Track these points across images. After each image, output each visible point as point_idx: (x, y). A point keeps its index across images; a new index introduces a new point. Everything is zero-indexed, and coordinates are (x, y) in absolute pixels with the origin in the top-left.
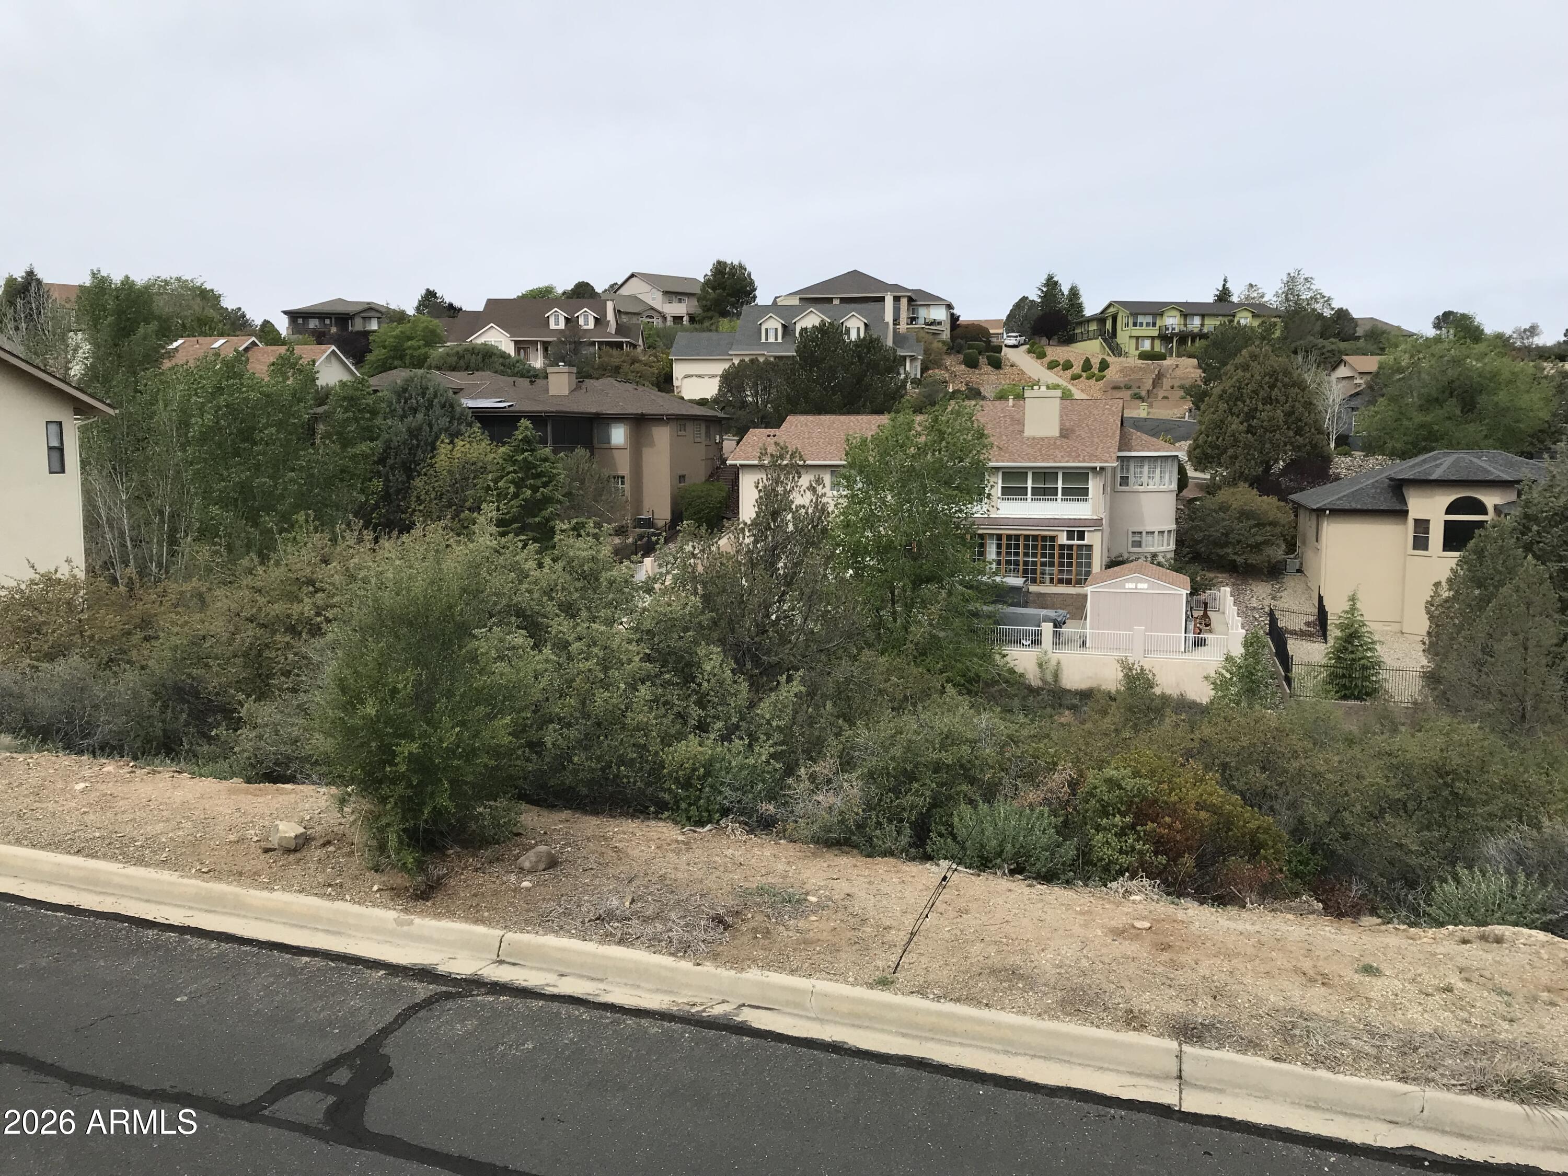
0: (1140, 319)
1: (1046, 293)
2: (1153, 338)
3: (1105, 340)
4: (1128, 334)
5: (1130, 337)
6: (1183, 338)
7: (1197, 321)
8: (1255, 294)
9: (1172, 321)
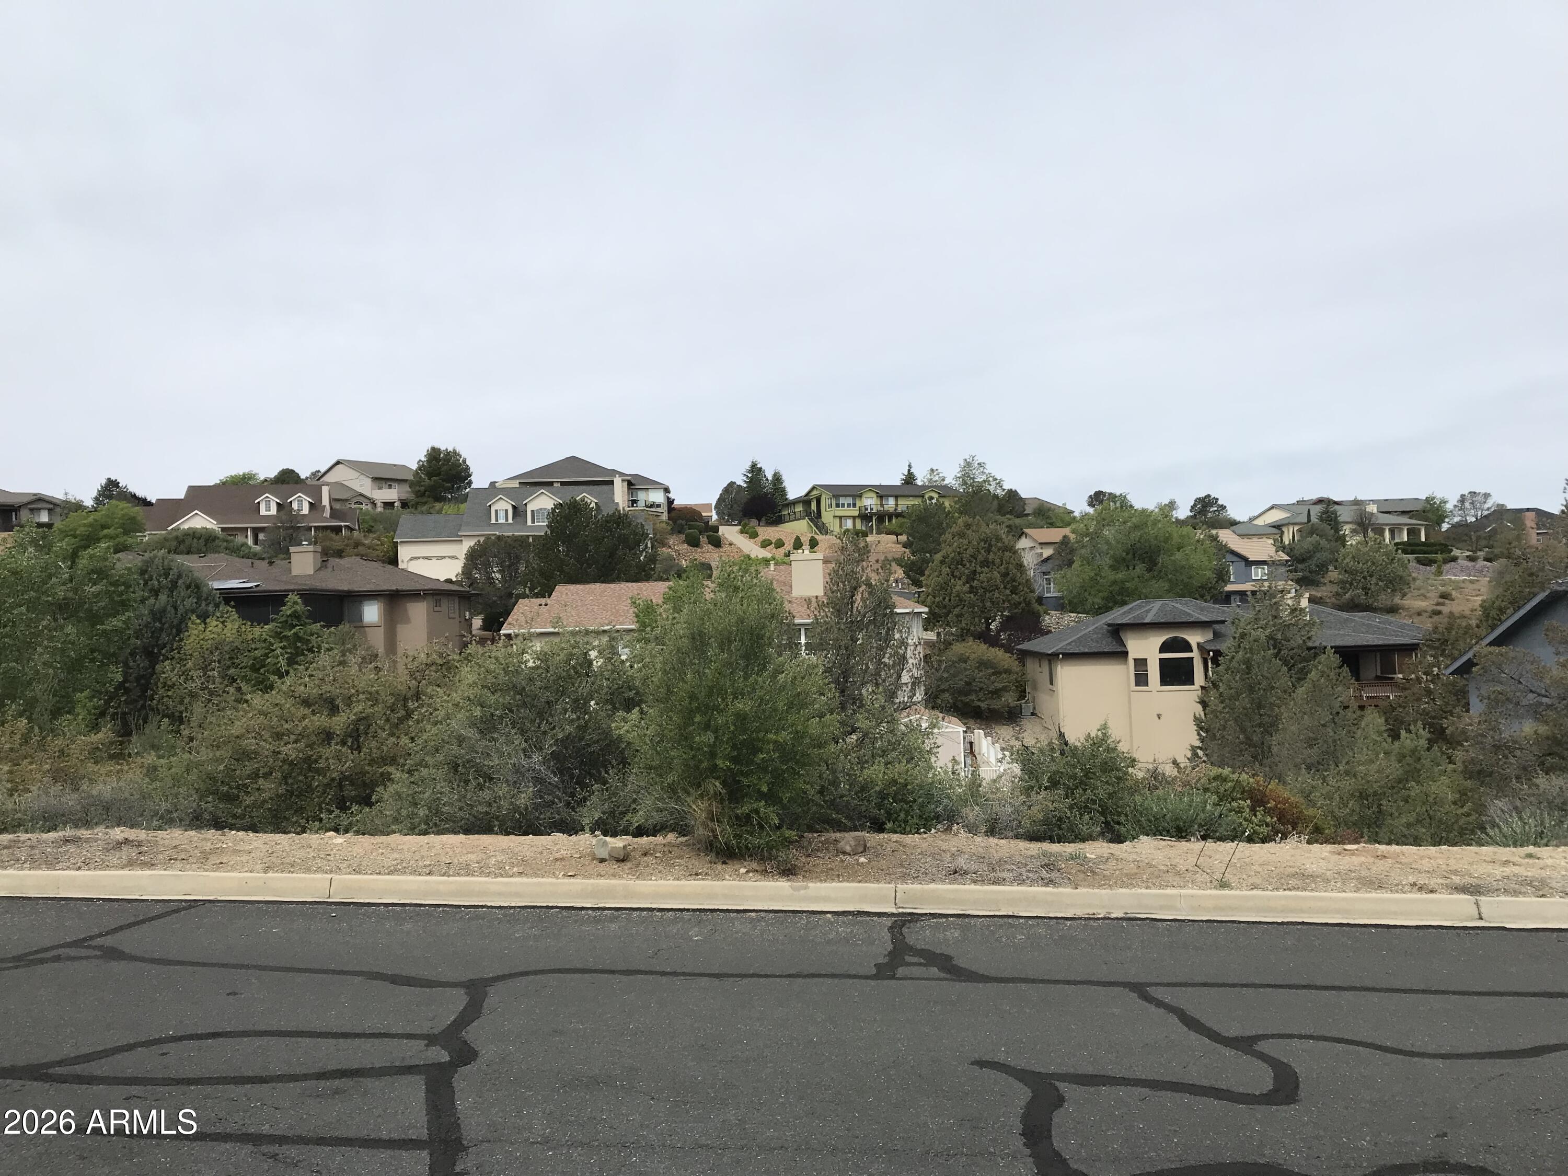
0: (842, 500)
1: (751, 478)
2: (854, 518)
3: (811, 520)
4: (832, 514)
5: (835, 517)
6: (881, 517)
7: (891, 501)
8: (936, 478)
9: (870, 502)
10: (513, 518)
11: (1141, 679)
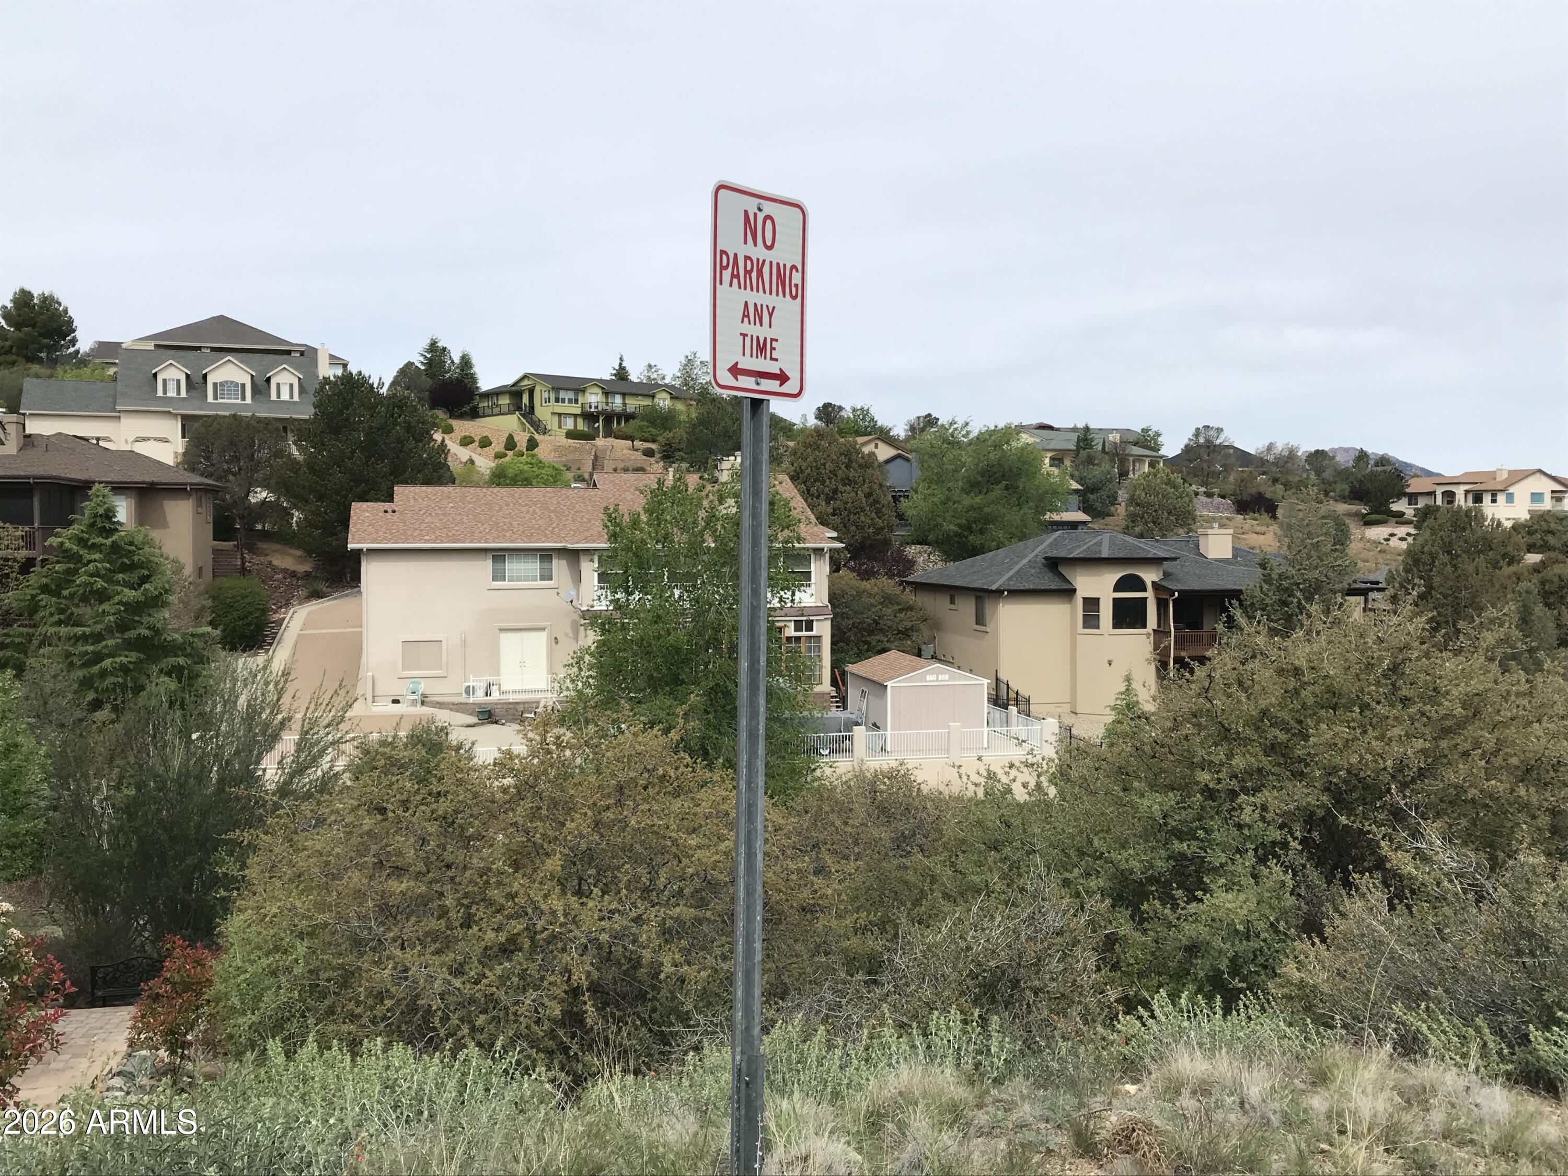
0: (562, 394)
1: (430, 360)
2: (575, 416)
3: (524, 416)
4: (550, 410)
5: (553, 414)
6: (609, 417)
7: (618, 400)
8: (656, 375)
9: (594, 398)
10: (187, 392)
11: (1091, 619)
